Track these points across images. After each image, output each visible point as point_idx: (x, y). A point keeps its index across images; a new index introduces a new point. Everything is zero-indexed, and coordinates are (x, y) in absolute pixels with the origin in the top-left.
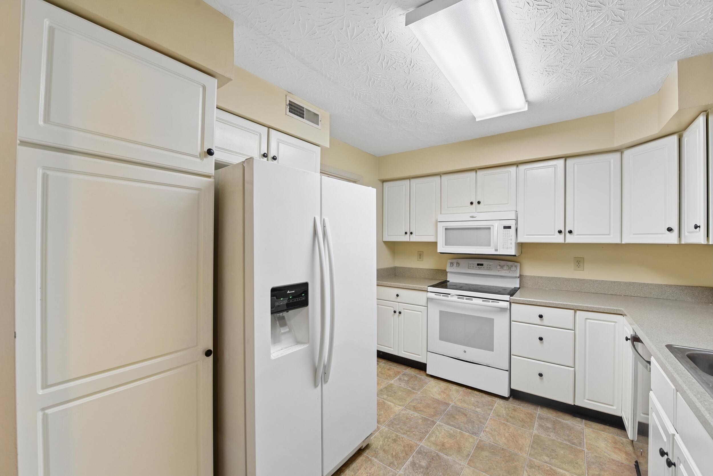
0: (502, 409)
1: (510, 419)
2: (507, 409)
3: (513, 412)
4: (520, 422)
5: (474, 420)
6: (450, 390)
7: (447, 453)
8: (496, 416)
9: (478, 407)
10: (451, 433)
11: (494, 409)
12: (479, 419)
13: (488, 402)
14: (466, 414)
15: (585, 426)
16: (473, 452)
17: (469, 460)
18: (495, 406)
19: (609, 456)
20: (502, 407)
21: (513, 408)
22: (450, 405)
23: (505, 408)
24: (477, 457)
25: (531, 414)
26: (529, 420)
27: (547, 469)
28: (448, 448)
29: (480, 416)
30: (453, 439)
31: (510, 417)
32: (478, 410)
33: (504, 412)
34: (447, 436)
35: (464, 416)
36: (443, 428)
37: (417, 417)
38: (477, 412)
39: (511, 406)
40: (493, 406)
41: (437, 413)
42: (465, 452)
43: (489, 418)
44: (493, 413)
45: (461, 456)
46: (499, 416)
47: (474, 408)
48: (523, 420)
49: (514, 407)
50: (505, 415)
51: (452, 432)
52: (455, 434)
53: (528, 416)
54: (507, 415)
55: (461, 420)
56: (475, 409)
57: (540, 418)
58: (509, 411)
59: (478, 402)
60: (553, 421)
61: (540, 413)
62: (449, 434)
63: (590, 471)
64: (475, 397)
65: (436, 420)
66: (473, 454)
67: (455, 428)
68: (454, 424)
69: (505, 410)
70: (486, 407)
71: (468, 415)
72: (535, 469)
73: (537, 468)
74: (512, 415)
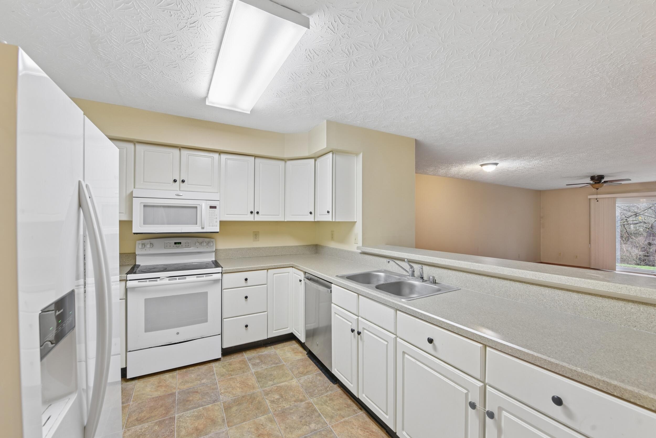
0: (221, 369)
1: (232, 373)
2: (225, 367)
3: (230, 367)
4: (240, 371)
5: (207, 391)
6: (165, 380)
7: (206, 433)
8: (221, 377)
9: (202, 380)
10: (196, 415)
11: (216, 373)
12: (210, 387)
13: (207, 370)
14: (196, 391)
15: (275, 349)
16: (225, 415)
17: (227, 423)
18: (215, 371)
19: (296, 359)
20: (220, 368)
21: (228, 364)
22: (176, 393)
23: (223, 367)
24: (230, 416)
25: (242, 361)
26: (244, 365)
27: (275, 389)
28: (204, 429)
29: (209, 385)
30: (202, 418)
31: (231, 371)
32: (204, 381)
33: (224, 370)
34: (194, 420)
35: (196, 394)
36: (186, 417)
37: (149, 427)
38: (204, 383)
39: (226, 363)
40: (213, 371)
41: (169, 409)
42: (219, 420)
43: (217, 382)
44: (217, 376)
45: (219, 425)
46: (223, 375)
47: (199, 382)
48: (241, 368)
49: (228, 362)
50: (226, 372)
51: (196, 413)
52: (200, 413)
53: (241, 363)
54: (228, 371)
55: (196, 399)
56: (201, 382)
57: (250, 360)
58: (227, 367)
59: (199, 375)
60: (258, 357)
61: (247, 356)
62: (195, 417)
63: (294, 373)
64: (192, 373)
65: (172, 415)
66: (226, 417)
67: (196, 408)
68: (193, 405)
69: (224, 368)
70: (209, 375)
71: (199, 391)
72: (270, 394)
73: (270, 392)
74: (231, 369)
